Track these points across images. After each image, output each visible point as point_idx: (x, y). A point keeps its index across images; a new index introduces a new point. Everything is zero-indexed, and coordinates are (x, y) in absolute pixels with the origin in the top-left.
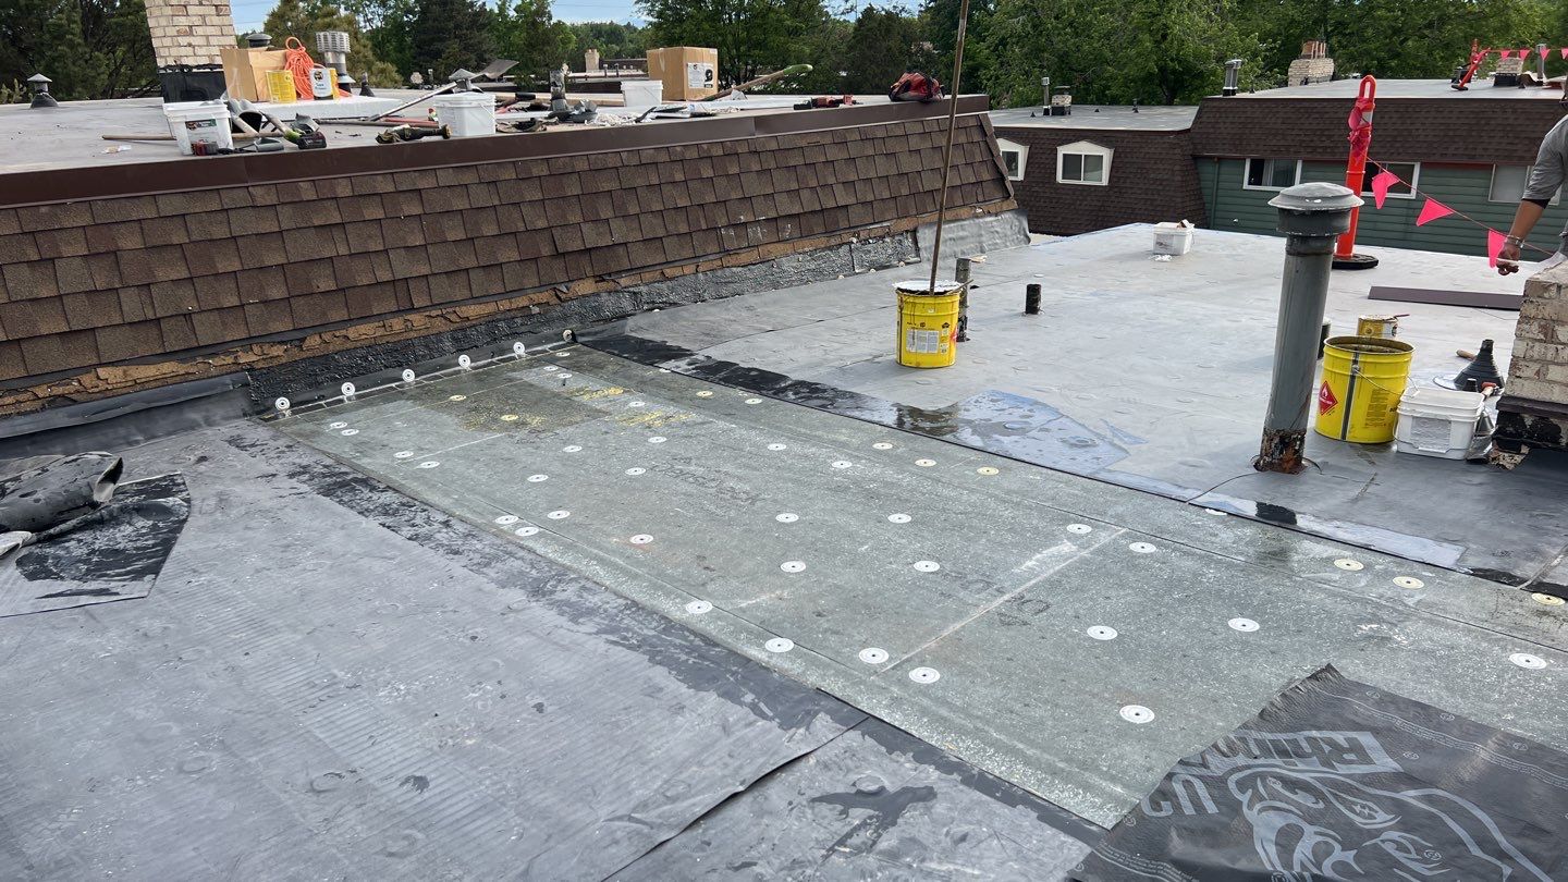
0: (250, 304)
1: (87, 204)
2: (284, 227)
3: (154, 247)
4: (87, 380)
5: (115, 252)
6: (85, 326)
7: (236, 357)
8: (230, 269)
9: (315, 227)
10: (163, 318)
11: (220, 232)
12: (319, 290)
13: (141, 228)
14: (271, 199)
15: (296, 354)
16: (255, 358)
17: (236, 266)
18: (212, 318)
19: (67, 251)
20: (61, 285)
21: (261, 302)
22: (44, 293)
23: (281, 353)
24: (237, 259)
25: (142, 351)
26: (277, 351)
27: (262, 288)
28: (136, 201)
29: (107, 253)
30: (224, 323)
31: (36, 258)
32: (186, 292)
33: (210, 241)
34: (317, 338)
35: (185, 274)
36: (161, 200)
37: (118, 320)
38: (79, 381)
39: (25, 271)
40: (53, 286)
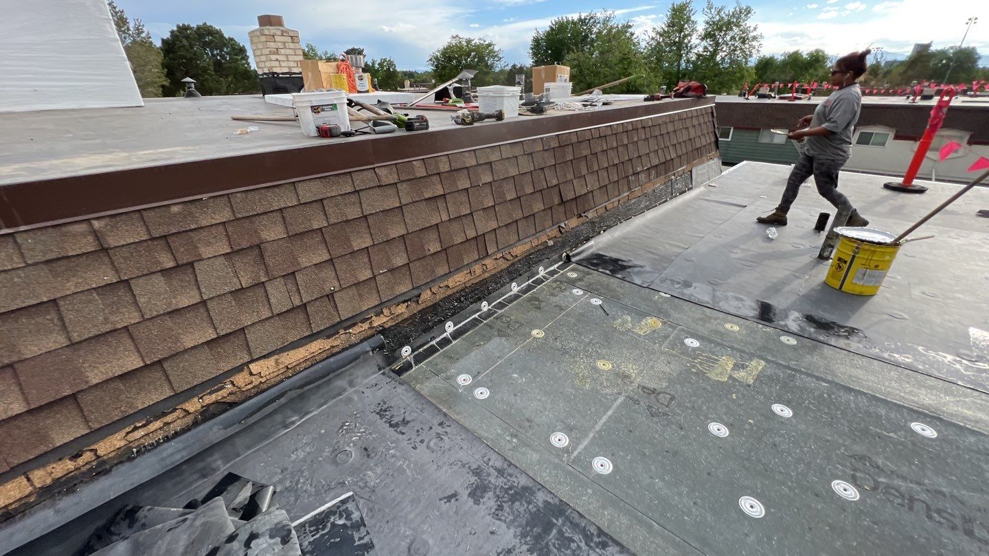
0: (381, 274)
1: (226, 198)
2: (404, 202)
3: (296, 235)
4: (241, 379)
5: (259, 246)
6: (234, 328)
7: (371, 323)
8: (364, 246)
9: (425, 200)
10: (309, 302)
11: (353, 213)
12: (431, 253)
13: (283, 217)
14: (393, 178)
15: (416, 308)
16: (385, 319)
17: (368, 243)
18: (351, 293)
19: (206, 252)
20: (203, 290)
21: (389, 271)
22: (184, 301)
23: (404, 310)
24: (368, 235)
25: (292, 338)
26: (401, 309)
27: (389, 260)
28: (277, 190)
29: (251, 247)
30: (360, 295)
31: (171, 264)
32: (328, 273)
33: (344, 222)
34: (429, 292)
35: (326, 257)
36: (300, 187)
37: (267, 314)
38: (232, 383)
39: (159, 282)
40: (195, 293)
